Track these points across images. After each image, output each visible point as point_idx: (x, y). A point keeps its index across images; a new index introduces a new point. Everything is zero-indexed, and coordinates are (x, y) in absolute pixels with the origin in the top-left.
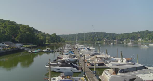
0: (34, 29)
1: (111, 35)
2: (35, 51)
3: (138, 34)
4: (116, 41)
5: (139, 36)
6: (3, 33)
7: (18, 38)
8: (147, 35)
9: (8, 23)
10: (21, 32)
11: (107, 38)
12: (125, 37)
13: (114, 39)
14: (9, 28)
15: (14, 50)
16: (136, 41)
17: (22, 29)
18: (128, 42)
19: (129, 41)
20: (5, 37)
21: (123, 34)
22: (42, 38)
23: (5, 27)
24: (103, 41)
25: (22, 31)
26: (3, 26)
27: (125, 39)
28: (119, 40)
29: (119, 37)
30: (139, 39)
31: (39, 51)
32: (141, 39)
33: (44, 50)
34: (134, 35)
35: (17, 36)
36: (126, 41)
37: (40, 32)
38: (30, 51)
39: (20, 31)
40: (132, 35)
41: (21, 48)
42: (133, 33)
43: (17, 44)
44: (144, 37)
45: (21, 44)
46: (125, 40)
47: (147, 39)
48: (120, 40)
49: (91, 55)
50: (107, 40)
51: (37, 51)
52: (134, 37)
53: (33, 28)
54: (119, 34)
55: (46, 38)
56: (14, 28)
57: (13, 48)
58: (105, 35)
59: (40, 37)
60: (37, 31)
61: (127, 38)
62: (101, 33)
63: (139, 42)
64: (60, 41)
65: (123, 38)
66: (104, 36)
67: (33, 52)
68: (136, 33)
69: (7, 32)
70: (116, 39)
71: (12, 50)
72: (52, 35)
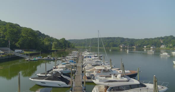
0: (40, 33)
1: (129, 40)
2: (34, 59)
3: (161, 39)
4: (135, 47)
5: (162, 42)
6: (3, 37)
7: (19, 44)
8: (172, 41)
9: (9, 27)
10: (23, 37)
11: (125, 44)
12: (145, 43)
13: (132, 45)
14: (9, 32)
15: (10, 57)
16: (158, 47)
17: (24, 33)
18: (148, 49)
19: (150, 48)
20: (4, 42)
21: (143, 40)
22: (47, 43)
23: (5, 30)
24: (120, 47)
25: (24, 35)
26: (3, 30)
27: (145, 45)
28: (138, 46)
29: (139, 43)
30: (162, 45)
31: (39, 58)
32: (164, 46)
33: (45, 58)
34: (156, 41)
35: (18, 41)
36: (147, 47)
37: (47, 36)
38: (28, 59)
39: (22, 35)
40: (153, 41)
41: (19, 55)
42: (155, 38)
43: (17, 51)
44: (168, 44)
45: (20, 50)
46: (145, 47)
47: (171, 45)
48: (140, 46)
49: (92, 66)
50: (125, 46)
51: (37, 58)
52: (156, 43)
53: (39, 31)
54: (139, 39)
55: (53, 44)
56: (15, 32)
57: (8, 55)
58: (122, 40)
59: (45, 43)
60: (43, 35)
61: (148, 45)
62: (118, 38)
63: (162, 49)
64: (69, 47)
65: (143, 44)
66: (121, 42)
67: (31, 60)
68: (159, 38)
69: (6, 37)
70: (135, 46)
71: (7, 57)
72: (61, 39)
